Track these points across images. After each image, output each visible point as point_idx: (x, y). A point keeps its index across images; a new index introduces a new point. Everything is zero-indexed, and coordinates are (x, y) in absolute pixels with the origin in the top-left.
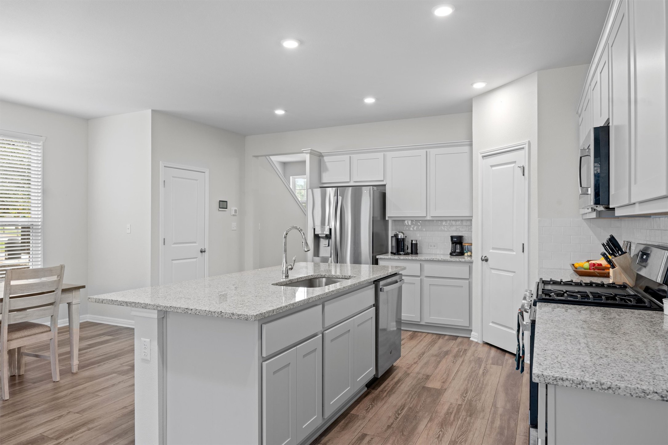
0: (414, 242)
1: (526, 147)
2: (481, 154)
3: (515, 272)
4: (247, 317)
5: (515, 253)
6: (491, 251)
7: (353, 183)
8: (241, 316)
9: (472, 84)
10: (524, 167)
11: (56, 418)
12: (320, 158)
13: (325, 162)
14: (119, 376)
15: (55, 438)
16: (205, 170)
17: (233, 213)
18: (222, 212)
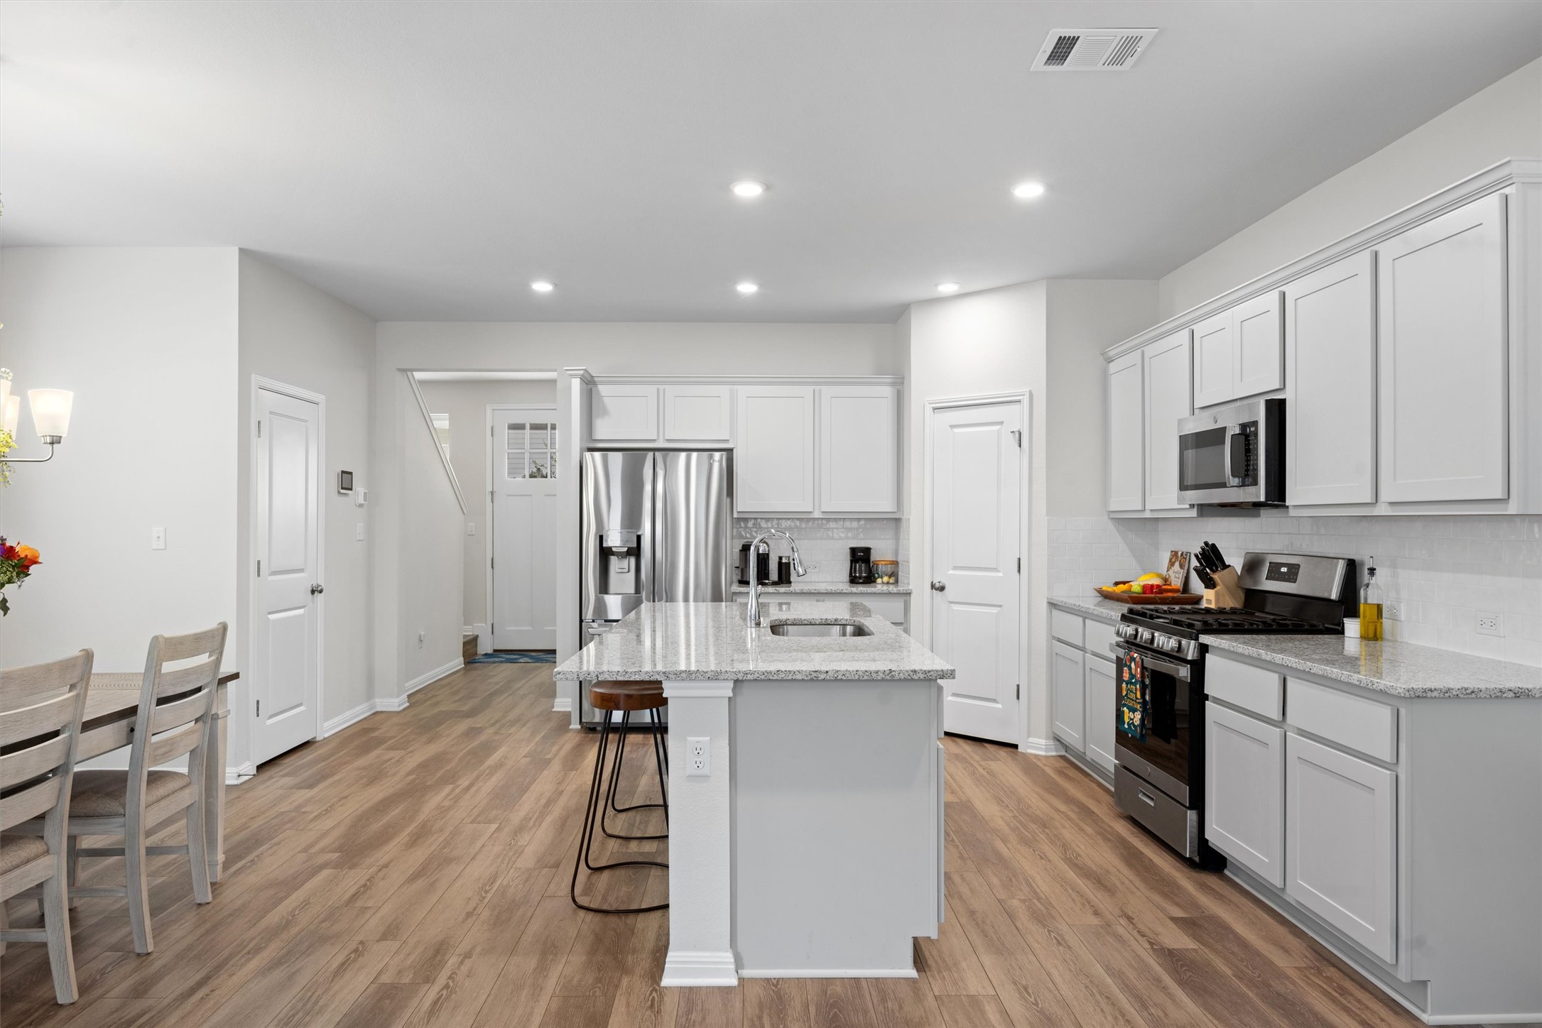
0: (784, 560)
1: (1026, 400)
2: (930, 403)
3: (1000, 606)
4: (941, 673)
5: (1001, 574)
6: (951, 572)
7: (664, 442)
8: (932, 673)
9: (936, 285)
10: (1020, 433)
11: (353, 956)
12: (590, 387)
13: (600, 397)
14: (344, 872)
15: (420, 981)
16: (320, 398)
17: (361, 500)
18: (343, 499)
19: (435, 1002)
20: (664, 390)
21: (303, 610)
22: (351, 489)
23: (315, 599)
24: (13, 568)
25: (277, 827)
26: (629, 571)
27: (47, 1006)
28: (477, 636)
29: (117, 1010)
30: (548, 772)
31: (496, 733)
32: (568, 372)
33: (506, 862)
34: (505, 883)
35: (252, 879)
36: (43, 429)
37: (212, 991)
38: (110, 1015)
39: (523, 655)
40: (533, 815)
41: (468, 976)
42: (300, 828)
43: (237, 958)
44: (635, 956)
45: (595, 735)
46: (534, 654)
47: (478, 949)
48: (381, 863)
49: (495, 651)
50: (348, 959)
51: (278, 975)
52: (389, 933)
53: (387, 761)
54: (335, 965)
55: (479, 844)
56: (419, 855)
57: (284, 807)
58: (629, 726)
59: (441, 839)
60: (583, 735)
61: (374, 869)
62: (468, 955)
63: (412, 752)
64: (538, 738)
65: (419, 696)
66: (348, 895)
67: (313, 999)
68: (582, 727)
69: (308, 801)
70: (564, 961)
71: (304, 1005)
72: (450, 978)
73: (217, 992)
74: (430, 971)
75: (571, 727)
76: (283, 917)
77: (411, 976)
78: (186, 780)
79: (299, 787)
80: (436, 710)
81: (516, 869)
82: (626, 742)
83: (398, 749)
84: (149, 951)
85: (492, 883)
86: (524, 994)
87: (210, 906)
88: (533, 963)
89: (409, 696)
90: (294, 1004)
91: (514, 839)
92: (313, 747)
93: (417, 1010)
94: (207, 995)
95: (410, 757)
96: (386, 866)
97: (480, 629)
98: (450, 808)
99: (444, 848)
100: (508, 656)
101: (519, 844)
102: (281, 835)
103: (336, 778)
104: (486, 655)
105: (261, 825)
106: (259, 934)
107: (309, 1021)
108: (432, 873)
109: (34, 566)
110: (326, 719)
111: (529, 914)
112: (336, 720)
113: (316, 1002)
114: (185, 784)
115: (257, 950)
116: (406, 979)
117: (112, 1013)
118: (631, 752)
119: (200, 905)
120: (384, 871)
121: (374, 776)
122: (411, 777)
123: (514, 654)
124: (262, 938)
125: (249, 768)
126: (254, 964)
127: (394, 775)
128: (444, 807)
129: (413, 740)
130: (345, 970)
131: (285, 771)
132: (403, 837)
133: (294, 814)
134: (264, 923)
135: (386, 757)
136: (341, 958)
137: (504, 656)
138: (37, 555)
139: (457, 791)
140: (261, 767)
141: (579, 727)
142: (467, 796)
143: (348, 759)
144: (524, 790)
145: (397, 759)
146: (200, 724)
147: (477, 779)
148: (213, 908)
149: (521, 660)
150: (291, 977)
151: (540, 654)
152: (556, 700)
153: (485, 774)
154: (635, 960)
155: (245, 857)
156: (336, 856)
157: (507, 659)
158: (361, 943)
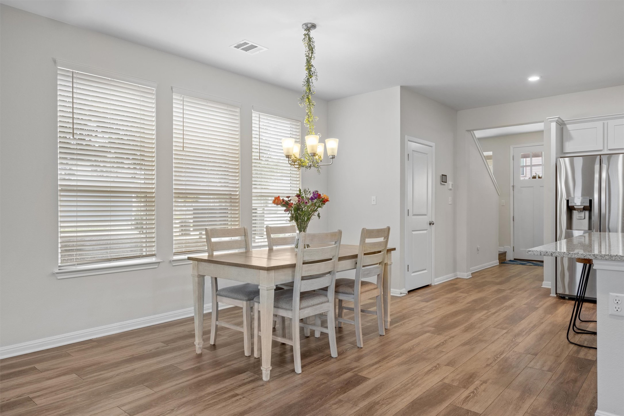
7: (607, 151)
11: (434, 368)
12: (562, 126)
13: (568, 131)
14: (435, 336)
15: (461, 387)
16: (433, 144)
17: (450, 187)
18: (442, 186)
19: (467, 397)
20: (607, 123)
21: (426, 231)
22: (446, 182)
23: (431, 228)
24: (320, 202)
25: (412, 314)
26: (584, 218)
27: (328, 356)
28: (506, 252)
29: (348, 364)
30: (536, 313)
31: (511, 293)
32: (549, 120)
33: (509, 347)
34: (507, 356)
35: (401, 330)
36: (329, 153)
37: (380, 366)
38: (346, 365)
39: (529, 262)
40: (526, 330)
41: (484, 391)
42: (421, 316)
43: (390, 357)
44: (577, 408)
45: (564, 300)
46: (535, 262)
47: (490, 381)
48: (451, 335)
49: (515, 259)
50: (432, 369)
51: (404, 367)
52: (451, 363)
53: (459, 297)
54: (426, 370)
55: (496, 337)
56: (468, 336)
57: (416, 307)
58: (585, 298)
59: (479, 331)
60: (557, 299)
61: (447, 337)
62: (485, 382)
63: (471, 295)
64: (532, 298)
65: (477, 274)
66: (435, 345)
67: (416, 380)
68: (557, 296)
69: (425, 307)
70: (534, 398)
71: (412, 382)
72: (475, 389)
73: (382, 367)
74: (467, 384)
75: (551, 295)
76: (409, 347)
77: (458, 383)
78: (376, 287)
79: (422, 301)
80: (484, 280)
81: (514, 351)
82: (583, 306)
83: (465, 293)
84: (362, 347)
85: (501, 355)
86: (511, 407)
87: (384, 337)
88: (518, 394)
89: (472, 274)
90: (408, 380)
91: (514, 338)
92: (430, 287)
93: (458, 397)
94: (378, 367)
95: (469, 297)
96: (453, 337)
97: (508, 249)
98: (484, 320)
99: (480, 335)
100: (521, 262)
101: (517, 341)
102: (413, 317)
103: (437, 300)
104: (510, 260)
105: (407, 312)
106: (400, 351)
107: (413, 388)
108: (473, 344)
109: (327, 202)
110: (436, 277)
111: (518, 372)
112: (439, 278)
113: (417, 382)
114: (375, 288)
115: (398, 356)
116: (455, 384)
117: (347, 364)
118: (585, 311)
119: (381, 335)
120: (452, 339)
121: (453, 302)
122: (469, 305)
123: (524, 261)
124: (400, 353)
125: (405, 291)
126: (396, 361)
127: (462, 302)
128: (482, 319)
129: (472, 290)
130: (430, 373)
131: (418, 295)
132: (462, 327)
133: (419, 310)
134: (401, 347)
135: (459, 295)
136: (429, 368)
137: (520, 262)
138: (328, 198)
139: (489, 313)
140: (409, 292)
141: (555, 296)
142: (494, 316)
143: (443, 294)
144: (522, 319)
145: (463, 297)
146: (381, 265)
147: (499, 310)
148: (385, 337)
149: (527, 264)
150: (409, 370)
151: (538, 262)
152: (543, 282)
153: (503, 309)
154: (576, 409)
155: (399, 322)
156: (433, 329)
157: (521, 263)
158: (438, 364)
